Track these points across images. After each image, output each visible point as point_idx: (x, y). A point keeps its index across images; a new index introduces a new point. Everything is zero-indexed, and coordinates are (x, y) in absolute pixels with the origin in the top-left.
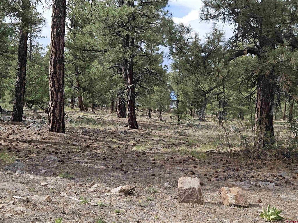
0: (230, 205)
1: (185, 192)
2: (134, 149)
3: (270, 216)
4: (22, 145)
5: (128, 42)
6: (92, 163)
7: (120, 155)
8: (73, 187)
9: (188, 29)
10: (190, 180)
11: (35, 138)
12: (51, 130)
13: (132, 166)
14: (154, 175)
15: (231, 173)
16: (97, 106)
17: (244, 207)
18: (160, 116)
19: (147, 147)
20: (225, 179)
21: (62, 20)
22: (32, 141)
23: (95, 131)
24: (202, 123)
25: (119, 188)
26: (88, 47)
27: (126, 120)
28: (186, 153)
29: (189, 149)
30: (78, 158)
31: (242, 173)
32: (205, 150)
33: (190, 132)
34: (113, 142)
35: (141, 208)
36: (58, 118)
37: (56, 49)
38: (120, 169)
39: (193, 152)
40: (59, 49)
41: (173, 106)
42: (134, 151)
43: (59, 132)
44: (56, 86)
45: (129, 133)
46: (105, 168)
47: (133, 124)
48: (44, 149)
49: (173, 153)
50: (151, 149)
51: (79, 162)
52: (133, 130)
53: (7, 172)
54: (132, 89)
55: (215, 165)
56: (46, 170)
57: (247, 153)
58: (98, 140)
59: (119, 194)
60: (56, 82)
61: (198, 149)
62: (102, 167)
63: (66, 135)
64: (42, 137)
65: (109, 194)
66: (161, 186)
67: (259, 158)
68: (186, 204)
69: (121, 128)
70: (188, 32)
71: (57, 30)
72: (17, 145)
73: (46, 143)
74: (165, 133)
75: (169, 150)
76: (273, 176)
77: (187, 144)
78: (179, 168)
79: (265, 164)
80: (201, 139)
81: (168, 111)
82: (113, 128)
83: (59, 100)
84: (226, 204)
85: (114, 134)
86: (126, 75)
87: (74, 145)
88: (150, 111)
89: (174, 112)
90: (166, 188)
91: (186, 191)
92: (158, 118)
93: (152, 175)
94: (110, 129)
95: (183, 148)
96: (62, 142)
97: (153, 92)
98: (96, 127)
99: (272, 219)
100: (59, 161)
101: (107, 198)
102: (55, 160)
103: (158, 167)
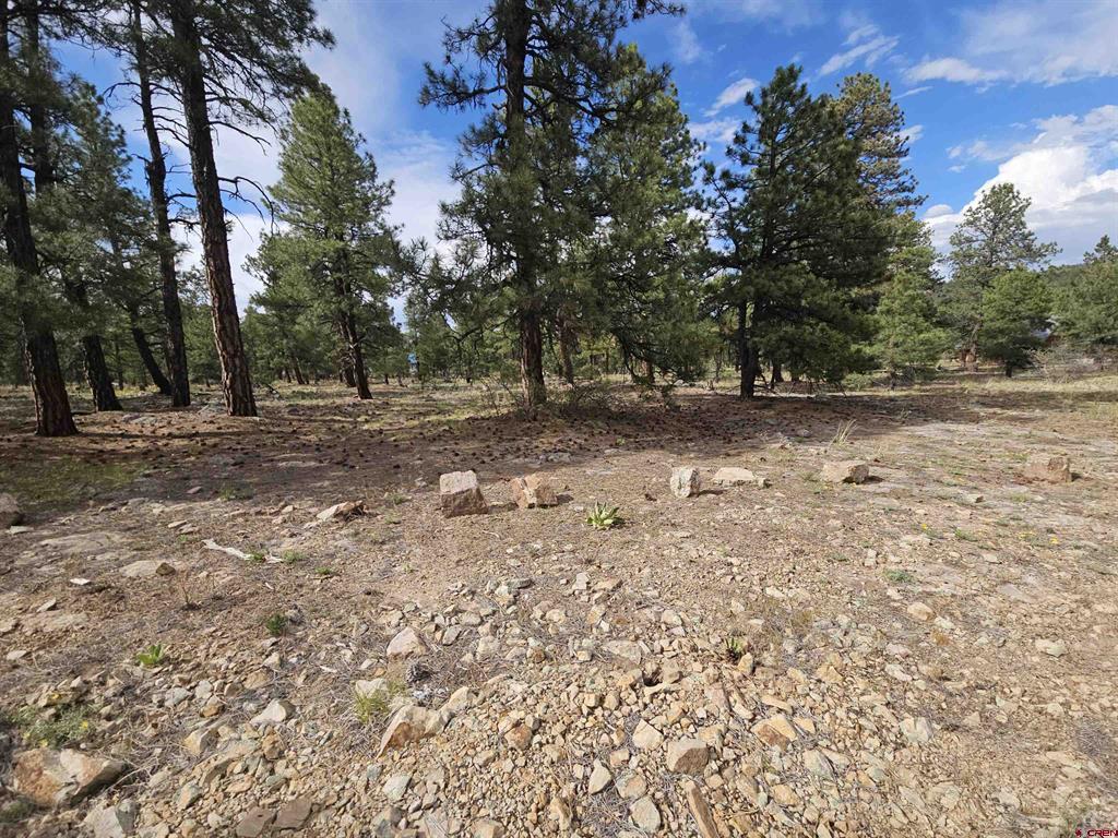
0: (531, 506)
1: (454, 500)
2: (366, 427)
3: (602, 521)
4: (177, 443)
5: (342, 289)
6: (295, 459)
7: (344, 439)
8: (240, 520)
9: (422, 244)
10: (459, 477)
11: (203, 429)
12: (233, 414)
13: (362, 455)
14: (398, 467)
15: (507, 445)
16: (322, 377)
17: (552, 506)
18: (400, 381)
19: (385, 423)
20: (503, 456)
21: (222, 247)
22: (197, 434)
23: (311, 408)
24: (451, 385)
25: (333, 509)
26: (290, 302)
27: (355, 390)
28: (440, 423)
29: (442, 418)
30: (272, 454)
31: (521, 443)
32: (463, 418)
33: (437, 395)
34: (335, 421)
35: (376, 547)
36: (241, 395)
37: (218, 292)
38: (342, 463)
39: (449, 421)
40: (225, 293)
41: (413, 370)
42: (366, 430)
43: (246, 415)
44: (230, 349)
45: (359, 405)
46: (318, 465)
47: (365, 394)
48: (215, 445)
49: (422, 426)
50: (390, 424)
51: (272, 460)
52: (365, 401)
53: (103, 507)
54: (357, 349)
55: (483, 436)
56: (198, 488)
57: (520, 416)
58: (311, 421)
59: (334, 520)
60: (227, 343)
61: (453, 417)
62: (312, 463)
63: (258, 419)
64: (217, 425)
65: (314, 524)
66: (410, 487)
67: (535, 419)
68: (459, 518)
69: (349, 400)
70: (424, 249)
71: (215, 264)
72: (166, 445)
73: (223, 434)
74: (409, 400)
75: (416, 422)
76: (561, 441)
77: (437, 411)
78: (433, 448)
79: (544, 426)
80: (453, 402)
81: (408, 375)
82: (338, 401)
83: (238, 370)
84: (522, 505)
85: (338, 409)
86: (346, 332)
87: (269, 432)
88: (387, 376)
89: (415, 376)
90: (419, 491)
91: (455, 497)
92: (397, 384)
93: (395, 467)
94: (334, 403)
95: (433, 418)
96: (251, 430)
97: (387, 354)
98: (314, 402)
99: (607, 525)
100: (234, 465)
101: (309, 534)
102: (226, 464)
103: (403, 451)
